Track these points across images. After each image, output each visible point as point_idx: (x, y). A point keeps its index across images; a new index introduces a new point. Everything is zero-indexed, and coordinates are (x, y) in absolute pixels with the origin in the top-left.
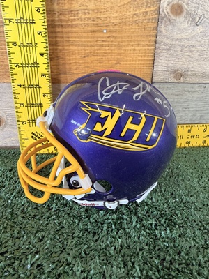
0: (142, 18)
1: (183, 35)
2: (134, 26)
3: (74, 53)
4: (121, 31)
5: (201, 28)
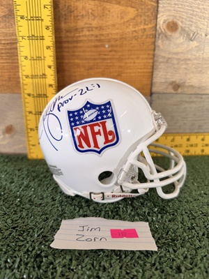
0: (140, 33)
1: (179, 50)
4: (122, 46)
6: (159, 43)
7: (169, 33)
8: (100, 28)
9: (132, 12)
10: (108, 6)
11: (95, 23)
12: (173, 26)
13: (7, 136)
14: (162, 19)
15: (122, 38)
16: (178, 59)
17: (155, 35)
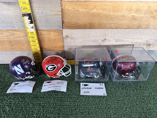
0: (59, 38)
1: (70, 41)
2: (58, 40)
3: (45, 45)
4: (55, 41)
5: (73, 40)
6: (64, 40)
7: (66, 38)
9: (56, 34)
10: (50, 32)
11: (48, 36)
14: (64, 35)
15: (55, 39)
17: (63, 38)
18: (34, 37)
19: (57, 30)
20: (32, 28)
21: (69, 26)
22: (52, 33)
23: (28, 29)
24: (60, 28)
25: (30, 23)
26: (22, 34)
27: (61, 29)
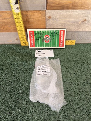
6: (47, 21)
7: (49, 19)
8: (33, 18)
9: (40, 15)
10: (35, 13)
12: (50, 17)
13: (17, 40)
14: (47, 16)
15: (39, 20)
16: (52, 24)
17: (46, 19)
18: (19, 19)
19: (41, 11)
20: (18, 8)
21: (53, 7)
22: (36, 14)
23: (13, 10)
24: (44, 8)
25: (16, 4)
26: (8, 16)
27: (44, 10)
